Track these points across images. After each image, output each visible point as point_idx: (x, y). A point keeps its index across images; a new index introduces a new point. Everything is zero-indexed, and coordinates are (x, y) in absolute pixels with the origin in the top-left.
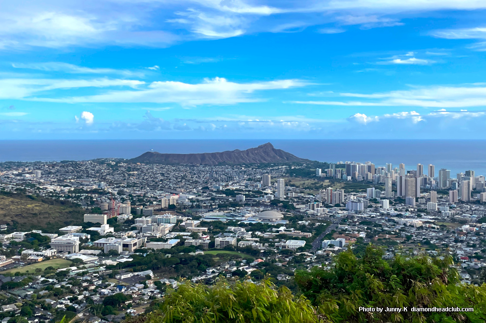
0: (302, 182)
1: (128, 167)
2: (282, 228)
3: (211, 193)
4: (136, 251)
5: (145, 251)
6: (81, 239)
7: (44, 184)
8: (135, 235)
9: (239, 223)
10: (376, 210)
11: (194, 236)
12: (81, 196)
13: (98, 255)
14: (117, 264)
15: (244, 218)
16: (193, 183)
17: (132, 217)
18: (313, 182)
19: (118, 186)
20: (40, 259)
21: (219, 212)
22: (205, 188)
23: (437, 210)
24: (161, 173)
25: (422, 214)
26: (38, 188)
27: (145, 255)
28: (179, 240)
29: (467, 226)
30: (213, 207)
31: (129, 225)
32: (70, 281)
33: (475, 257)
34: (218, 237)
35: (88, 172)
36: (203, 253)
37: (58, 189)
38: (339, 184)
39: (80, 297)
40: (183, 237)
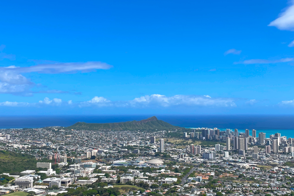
0: (175, 141)
1: (66, 132)
2: (163, 170)
3: (118, 148)
4: (70, 186)
5: (75, 186)
6: (34, 179)
7: (11, 143)
8: (69, 176)
9: (136, 167)
10: (221, 158)
11: (107, 175)
12: (35, 151)
13: (45, 189)
14: (58, 194)
15: (139, 164)
16: (107, 142)
17: (67, 164)
18: (182, 140)
19: (59, 144)
20: (8, 192)
21: (123, 160)
22: (114, 145)
23: (258, 158)
24: (86, 136)
25: (249, 160)
26: (8, 146)
27: (75, 188)
28: (97, 179)
29: (277, 168)
30: (119, 157)
31: (66, 169)
34: (122, 176)
35: (40, 135)
36: (112, 187)
37: (21, 146)
38: (197, 142)
40: (100, 177)
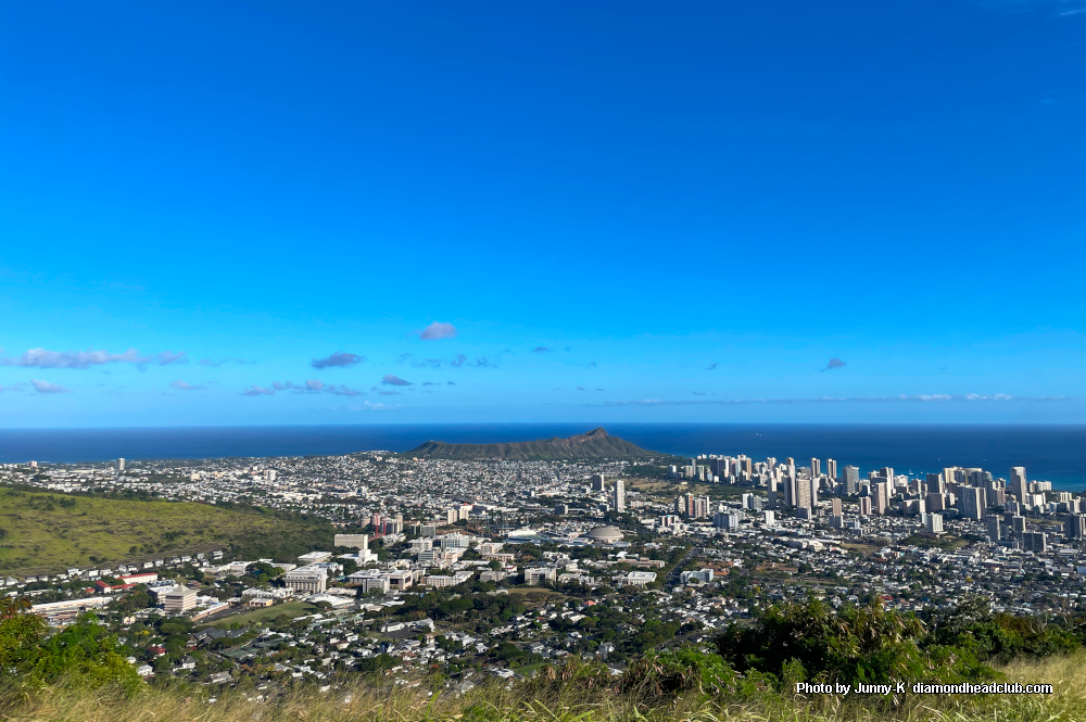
0: (649, 485)
1: (400, 464)
2: (622, 554)
3: (518, 501)
4: (409, 589)
5: (423, 590)
6: (329, 572)
7: (279, 490)
8: (408, 566)
9: (559, 546)
10: (757, 526)
11: (494, 565)
12: (331, 507)
13: (353, 597)
14: (382, 609)
15: (566, 539)
16: (493, 486)
17: (404, 538)
18: (665, 484)
19: (385, 491)
20: (269, 602)
21: (530, 529)
22: (511, 495)
23: (842, 526)
24: (446, 473)
25: (822, 532)
26: (271, 496)
27: (422, 595)
28: (472, 573)
29: (888, 550)
30: (522, 522)
31: (399, 551)
32: (311, 637)
33: (901, 596)
34: (529, 568)
35: (342, 473)
36: (506, 591)
37: (299, 497)
38: (701, 488)
39: (326, 661)
40: (479, 568)
